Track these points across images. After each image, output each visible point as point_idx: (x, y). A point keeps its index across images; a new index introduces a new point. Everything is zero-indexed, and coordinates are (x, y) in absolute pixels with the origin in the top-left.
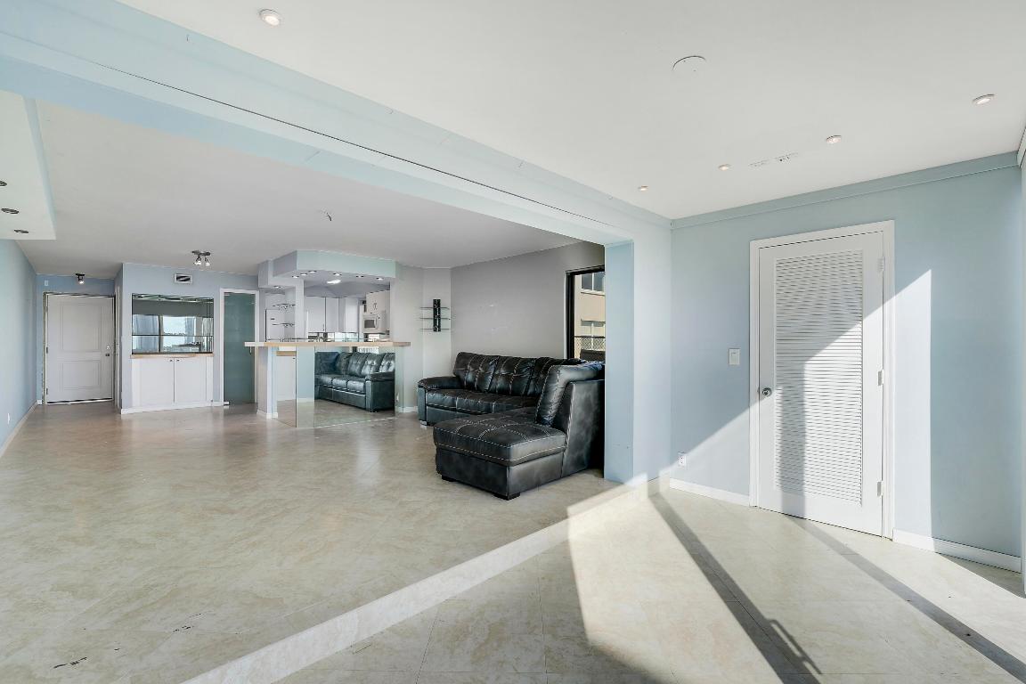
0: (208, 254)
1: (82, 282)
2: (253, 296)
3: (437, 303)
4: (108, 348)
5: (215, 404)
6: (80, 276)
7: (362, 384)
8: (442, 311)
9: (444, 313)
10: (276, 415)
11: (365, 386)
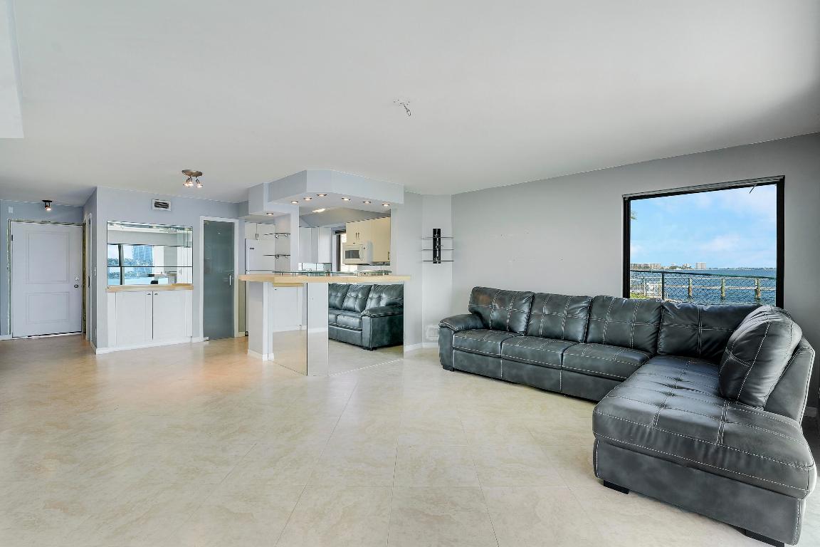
0: (200, 174)
1: (49, 209)
2: (231, 226)
3: (437, 233)
4: (77, 278)
5: (195, 340)
6: (47, 203)
7: (358, 320)
8: (442, 241)
9: (445, 244)
10: (272, 356)
11: (361, 323)
